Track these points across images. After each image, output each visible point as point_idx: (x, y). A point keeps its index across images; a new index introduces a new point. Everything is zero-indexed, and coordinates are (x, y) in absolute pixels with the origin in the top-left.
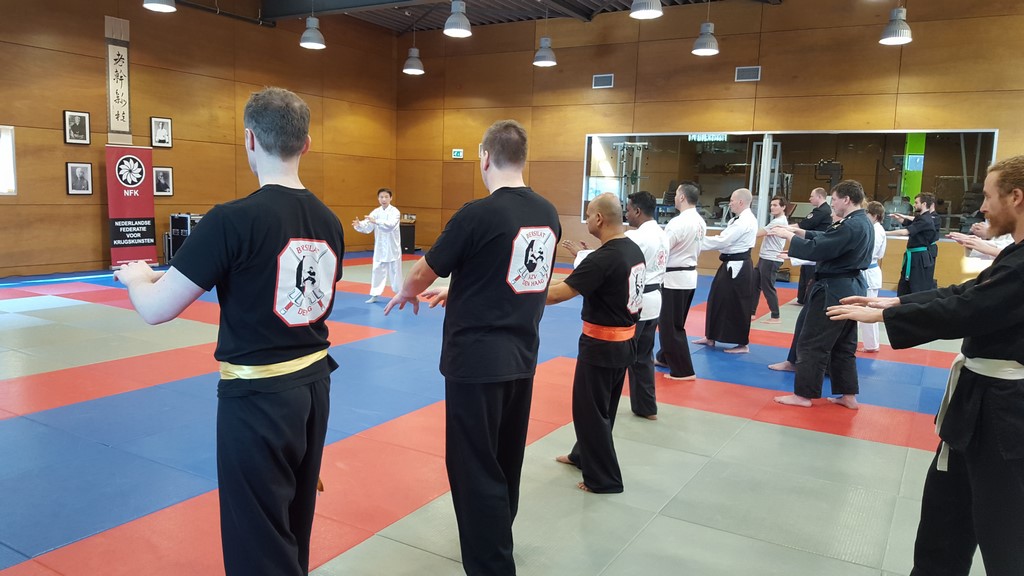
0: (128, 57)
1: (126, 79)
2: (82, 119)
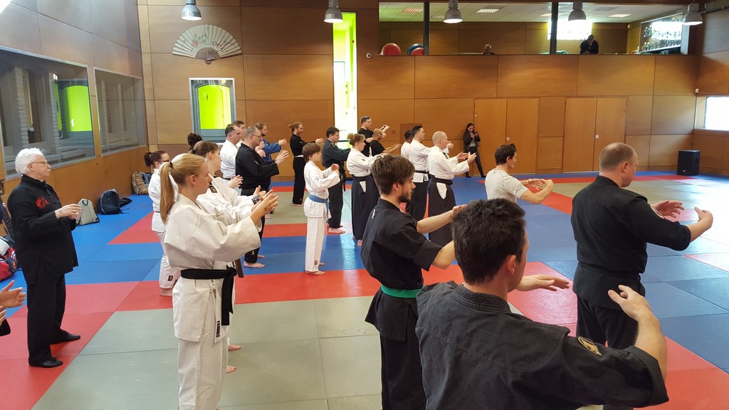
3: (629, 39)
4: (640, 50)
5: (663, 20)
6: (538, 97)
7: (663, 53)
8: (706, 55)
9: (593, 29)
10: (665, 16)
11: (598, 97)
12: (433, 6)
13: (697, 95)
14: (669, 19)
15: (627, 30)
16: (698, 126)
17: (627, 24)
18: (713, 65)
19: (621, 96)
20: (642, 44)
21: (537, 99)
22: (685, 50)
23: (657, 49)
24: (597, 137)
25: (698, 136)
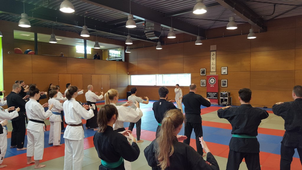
0: (216, 54)
1: (215, 59)
2: (204, 70)
3: (103, 55)
4: (108, 59)
5: (115, 50)
6: (82, 74)
7: (117, 60)
8: (130, 62)
9: (91, 51)
10: (115, 49)
11: (101, 74)
12: (39, 35)
13: (128, 74)
14: (117, 50)
15: (102, 52)
16: (129, 84)
17: (102, 50)
18: (132, 65)
19: (108, 74)
20: (108, 57)
21: (82, 75)
22: (123, 60)
23: (114, 59)
24: (102, 88)
25: (129, 87)
